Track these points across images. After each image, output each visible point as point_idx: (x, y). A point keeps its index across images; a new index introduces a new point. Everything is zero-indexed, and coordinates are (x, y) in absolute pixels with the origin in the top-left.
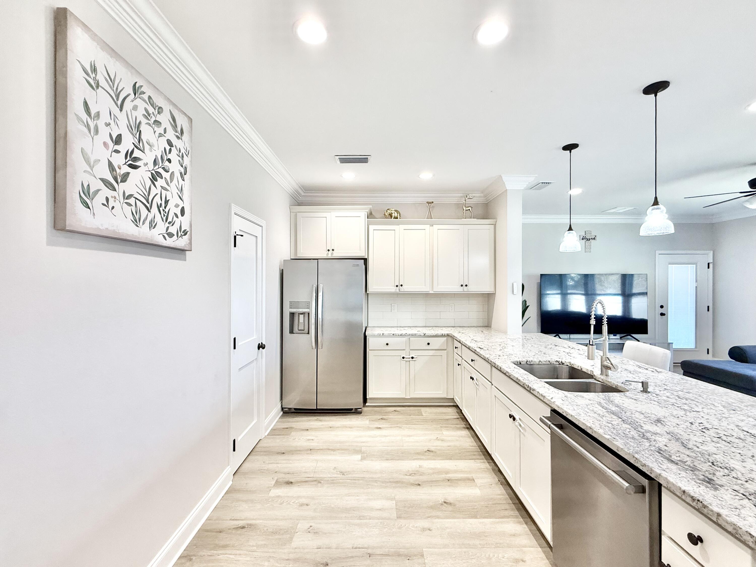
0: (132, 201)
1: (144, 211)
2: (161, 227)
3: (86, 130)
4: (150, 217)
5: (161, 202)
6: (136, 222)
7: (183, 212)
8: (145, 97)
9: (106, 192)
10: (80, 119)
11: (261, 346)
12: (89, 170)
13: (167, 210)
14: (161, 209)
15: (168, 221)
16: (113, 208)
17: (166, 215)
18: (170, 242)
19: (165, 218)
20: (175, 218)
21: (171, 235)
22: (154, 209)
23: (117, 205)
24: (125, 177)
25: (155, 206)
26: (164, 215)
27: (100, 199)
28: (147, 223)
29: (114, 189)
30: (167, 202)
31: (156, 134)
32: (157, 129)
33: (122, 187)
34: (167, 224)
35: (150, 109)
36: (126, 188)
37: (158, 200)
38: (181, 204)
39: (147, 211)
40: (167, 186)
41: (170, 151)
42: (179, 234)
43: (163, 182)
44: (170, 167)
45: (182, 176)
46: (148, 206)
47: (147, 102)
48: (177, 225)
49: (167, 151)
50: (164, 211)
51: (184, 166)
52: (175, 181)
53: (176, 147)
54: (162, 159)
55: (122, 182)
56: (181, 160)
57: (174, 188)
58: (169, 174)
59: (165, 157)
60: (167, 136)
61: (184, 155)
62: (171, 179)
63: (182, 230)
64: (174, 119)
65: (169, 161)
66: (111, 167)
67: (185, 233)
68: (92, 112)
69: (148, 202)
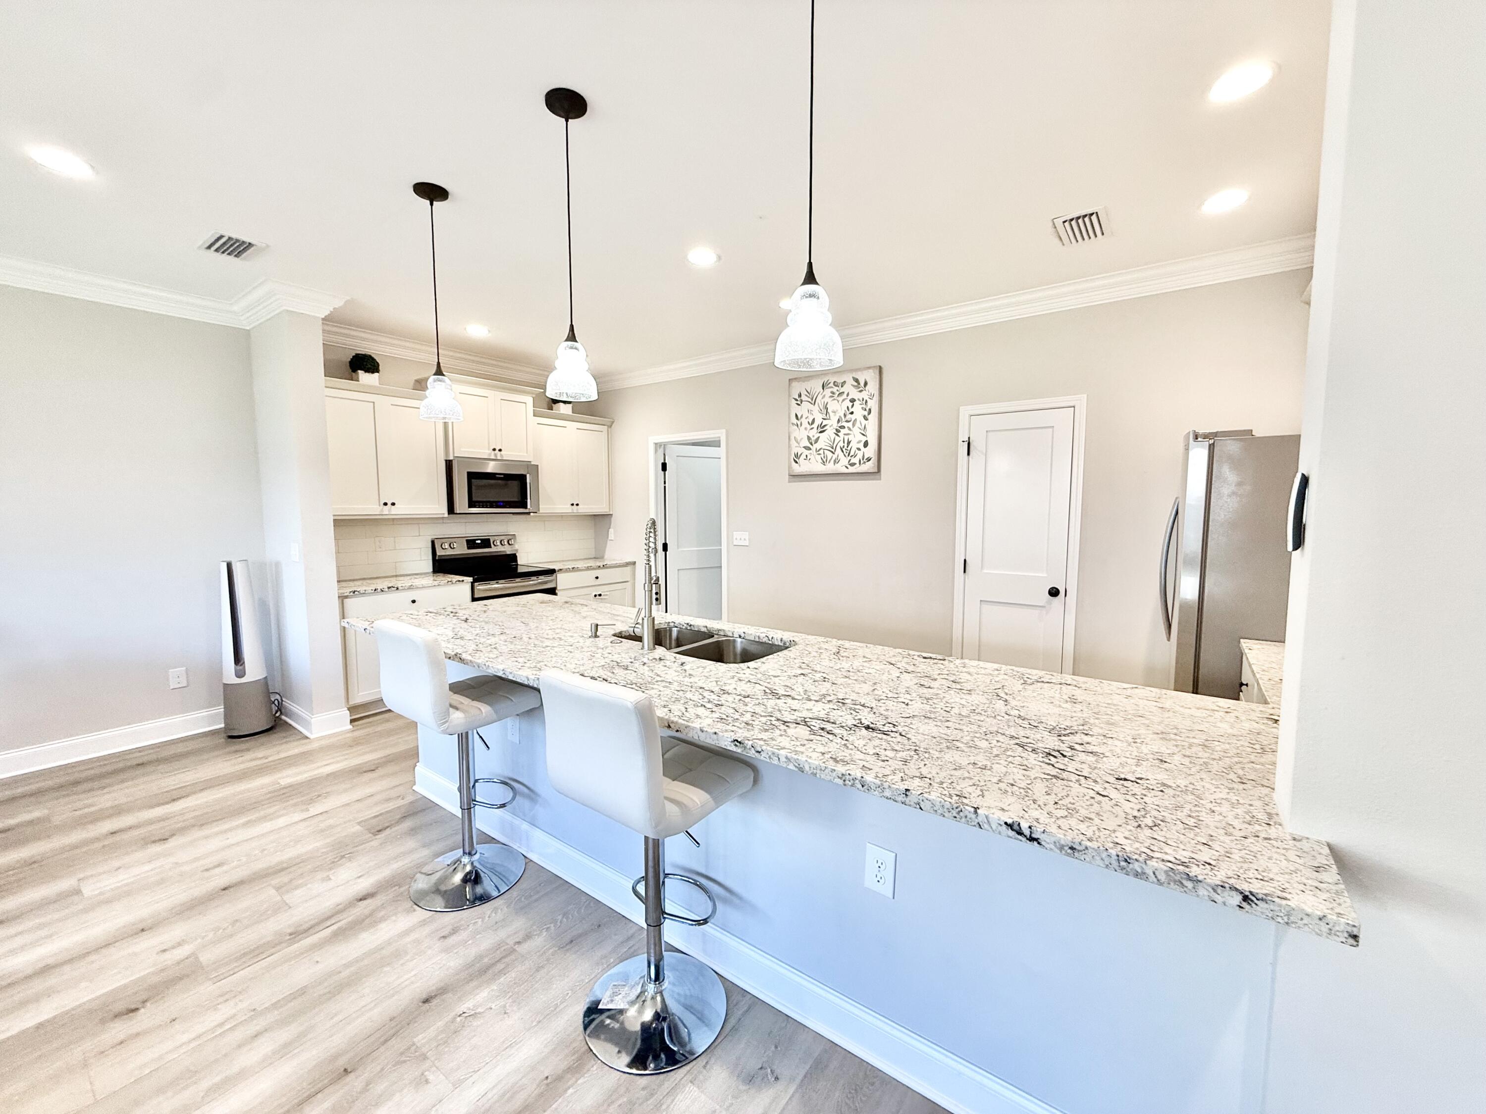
0: (821, 452)
1: (829, 455)
2: (844, 461)
3: (796, 427)
4: (835, 456)
5: (843, 444)
6: (824, 463)
7: (866, 444)
8: (831, 385)
9: (807, 452)
10: (793, 424)
11: (1054, 592)
12: (798, 445)
13: (849, 448)
14: (844, 449)
15: (851, 455)
16: (810, 459)
17: (848, 452)
18: (852, 470)
19: (847, 455)
20: (857, 451)
21: (853, 465)
22: (838, 450)
23: (812, 457)
24: (817, 441)
25: (838, 448)
26: (846, 453)
27: (803, 456)
28: (832, 461)
29: (810, 449)
30: (849, 443)
31: (840, 402)
32: (841, 399)
33: (815, 446)
34: (849, 458)
35: (835, 389)
36: (818, 446)
37: (841, 444)
38: (864, 439)
39: (832, 454)
40: (849, 432)
41: (853, 406)
42: (862, 462)
43: (846, 431)
44: (853, 417)
45: (866, 418)
46: (833, 450)
47: (832, 387)
48: (860, 455)
49: (850, 407)
50: (846, 449)
51: (867, 409)
52: (858, 424)
53: (859, 399)
54: (845, 415)
55: (815, 443)
56: (864, 406)
57: (856, 430)
58: (851, 423)
59: (848, 412)
60: (850, 397)
61: (868, 400)
62: (854, 425)
63: (865, 458)
64: (857, 381)
65: (852, 413)
66: (809, 438)
67: (869, 460)
68: (799, 417)
69: (832, 448)
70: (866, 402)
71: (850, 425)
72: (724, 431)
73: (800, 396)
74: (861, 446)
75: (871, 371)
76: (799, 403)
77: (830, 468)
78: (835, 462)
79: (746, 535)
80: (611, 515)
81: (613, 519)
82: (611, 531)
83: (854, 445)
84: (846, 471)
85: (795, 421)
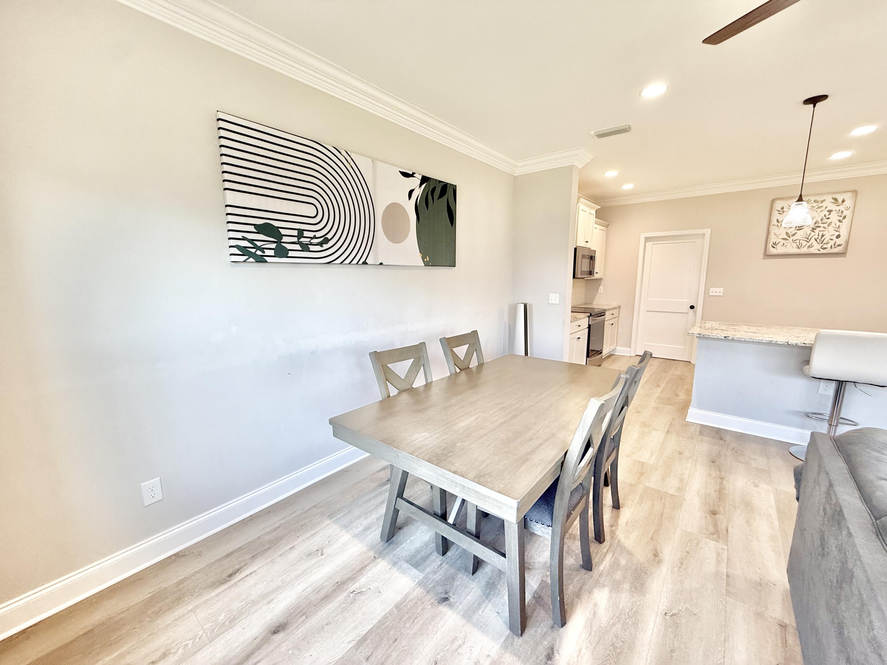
0: (798, 241)
2: (817, 246)
3: (777, 227)
4: (809, 244)
5: (817, 237)
6: (798, 248)
7: (838, 237)
8: (812, 202)
9: (784, 242)
10: (774, 225)
12: (776, 237)
13: (822, 239)
14: (818, 240)
15: (824, 243)
16: (786, 246)
17: (821, 241)
18: (822, 251)
20: (830, 241)
21: (825, 248)
22: (813, 240)
23: (788, 244)
26: (820, 242)
27: (780, 244)
28: (807, 247)
29: (787, 240)
30: (823, 236)
31: (818, 212)
32: (819, 210)
33: (792, 238)
34: (822, 245)
35: (815, 204)
36: (795, 238)
37: (816, 237)
38: (838, 233)
39: (807, 243)
40: (824, 230)
41: (829, 214)
42: (833, 247)
43: (822, 229)
44: (829, 221)
45: (840, 221)
46: (808, 240)
47: (813, 203)
48: (832, 243)
49: (827, 215)
50: (821, 240)
51: (843, 216)
52: (833, 225)
53: (836, 211)
54: (822, 220)
55: (792, 236)
56: (840, 214)
57: (831, 229)
58: (827, 224)
59: (825, 218)
60: (827, 209)
61: (844, 211)
62: (829, 225)
63: (837, 244)
64: (836, 199)
65: (829, 218)
66: (787, 234)
67: (839, 245)
68: (780, 220)
69: (808, 239)
70: (842, 212)
71: (826, 225)
72: (709, 230)
73: (783, 208)
74: (834, 238)
75: (850, 193)
76: (781, 212)
77: (804, 250)
78: (809, 247)
79: (721, 290)
80: (602, 279)
81: (602, 281)
82: (601, 288)
83: (827, 238)
84: (819, 252)
85: (776, 223)
